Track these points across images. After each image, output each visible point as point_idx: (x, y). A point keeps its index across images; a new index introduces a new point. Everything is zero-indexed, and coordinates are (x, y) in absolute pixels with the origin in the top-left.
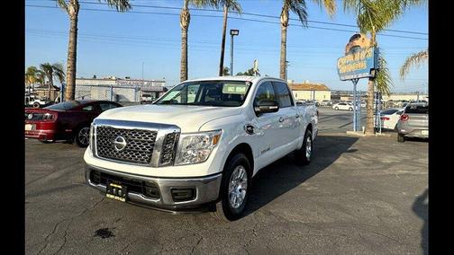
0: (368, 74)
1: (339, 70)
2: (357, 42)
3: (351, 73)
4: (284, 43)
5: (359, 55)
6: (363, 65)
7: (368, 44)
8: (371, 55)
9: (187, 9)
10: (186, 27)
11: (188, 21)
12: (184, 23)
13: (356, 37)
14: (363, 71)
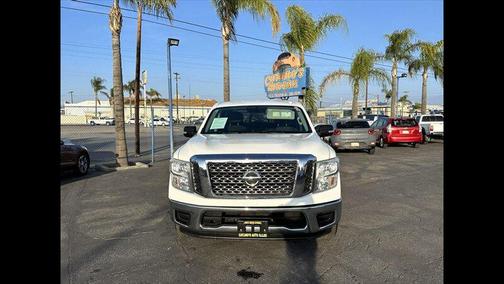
0: (299, 93)
1: (266, 88)
2: (285, 61)
3: (281, 91)
4: (226, 58)
5: (288, 74)
6: (294, 84)
7: (299, 64)
8: (302, 75)
9: (118, 8)
10: (118, 31)
11: (120, 24)
12: (116, 27)
13: (285, 55)
14: (294, 90)
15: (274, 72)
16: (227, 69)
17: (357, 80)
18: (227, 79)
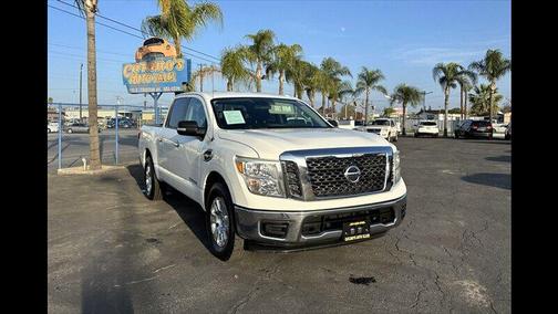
0: (176, 88)
2: (154, 48)
3: (151, 85)
4: (91, 36)
5: (159, 65)
6: (170, 77)
7: (175, 53)
8: (182, 67)
13: (156, 41)
14: (170, 84)
15: (138, 61)
16: (91, 50)
17: (230, 79)
18: (92, 63)
